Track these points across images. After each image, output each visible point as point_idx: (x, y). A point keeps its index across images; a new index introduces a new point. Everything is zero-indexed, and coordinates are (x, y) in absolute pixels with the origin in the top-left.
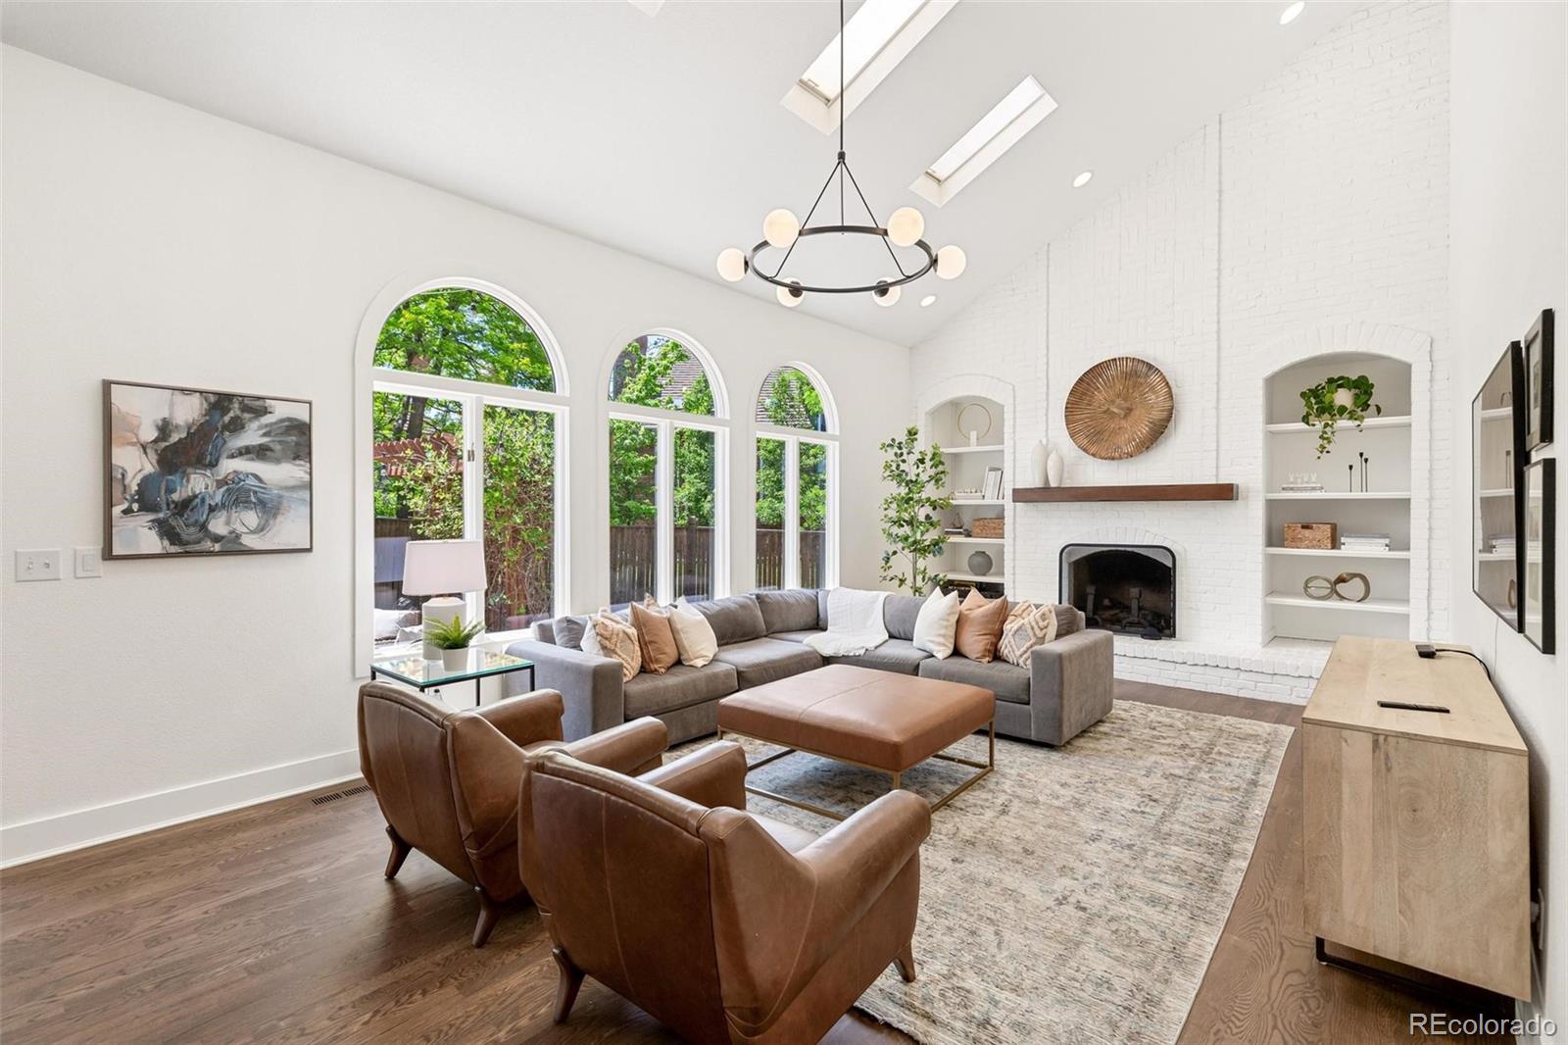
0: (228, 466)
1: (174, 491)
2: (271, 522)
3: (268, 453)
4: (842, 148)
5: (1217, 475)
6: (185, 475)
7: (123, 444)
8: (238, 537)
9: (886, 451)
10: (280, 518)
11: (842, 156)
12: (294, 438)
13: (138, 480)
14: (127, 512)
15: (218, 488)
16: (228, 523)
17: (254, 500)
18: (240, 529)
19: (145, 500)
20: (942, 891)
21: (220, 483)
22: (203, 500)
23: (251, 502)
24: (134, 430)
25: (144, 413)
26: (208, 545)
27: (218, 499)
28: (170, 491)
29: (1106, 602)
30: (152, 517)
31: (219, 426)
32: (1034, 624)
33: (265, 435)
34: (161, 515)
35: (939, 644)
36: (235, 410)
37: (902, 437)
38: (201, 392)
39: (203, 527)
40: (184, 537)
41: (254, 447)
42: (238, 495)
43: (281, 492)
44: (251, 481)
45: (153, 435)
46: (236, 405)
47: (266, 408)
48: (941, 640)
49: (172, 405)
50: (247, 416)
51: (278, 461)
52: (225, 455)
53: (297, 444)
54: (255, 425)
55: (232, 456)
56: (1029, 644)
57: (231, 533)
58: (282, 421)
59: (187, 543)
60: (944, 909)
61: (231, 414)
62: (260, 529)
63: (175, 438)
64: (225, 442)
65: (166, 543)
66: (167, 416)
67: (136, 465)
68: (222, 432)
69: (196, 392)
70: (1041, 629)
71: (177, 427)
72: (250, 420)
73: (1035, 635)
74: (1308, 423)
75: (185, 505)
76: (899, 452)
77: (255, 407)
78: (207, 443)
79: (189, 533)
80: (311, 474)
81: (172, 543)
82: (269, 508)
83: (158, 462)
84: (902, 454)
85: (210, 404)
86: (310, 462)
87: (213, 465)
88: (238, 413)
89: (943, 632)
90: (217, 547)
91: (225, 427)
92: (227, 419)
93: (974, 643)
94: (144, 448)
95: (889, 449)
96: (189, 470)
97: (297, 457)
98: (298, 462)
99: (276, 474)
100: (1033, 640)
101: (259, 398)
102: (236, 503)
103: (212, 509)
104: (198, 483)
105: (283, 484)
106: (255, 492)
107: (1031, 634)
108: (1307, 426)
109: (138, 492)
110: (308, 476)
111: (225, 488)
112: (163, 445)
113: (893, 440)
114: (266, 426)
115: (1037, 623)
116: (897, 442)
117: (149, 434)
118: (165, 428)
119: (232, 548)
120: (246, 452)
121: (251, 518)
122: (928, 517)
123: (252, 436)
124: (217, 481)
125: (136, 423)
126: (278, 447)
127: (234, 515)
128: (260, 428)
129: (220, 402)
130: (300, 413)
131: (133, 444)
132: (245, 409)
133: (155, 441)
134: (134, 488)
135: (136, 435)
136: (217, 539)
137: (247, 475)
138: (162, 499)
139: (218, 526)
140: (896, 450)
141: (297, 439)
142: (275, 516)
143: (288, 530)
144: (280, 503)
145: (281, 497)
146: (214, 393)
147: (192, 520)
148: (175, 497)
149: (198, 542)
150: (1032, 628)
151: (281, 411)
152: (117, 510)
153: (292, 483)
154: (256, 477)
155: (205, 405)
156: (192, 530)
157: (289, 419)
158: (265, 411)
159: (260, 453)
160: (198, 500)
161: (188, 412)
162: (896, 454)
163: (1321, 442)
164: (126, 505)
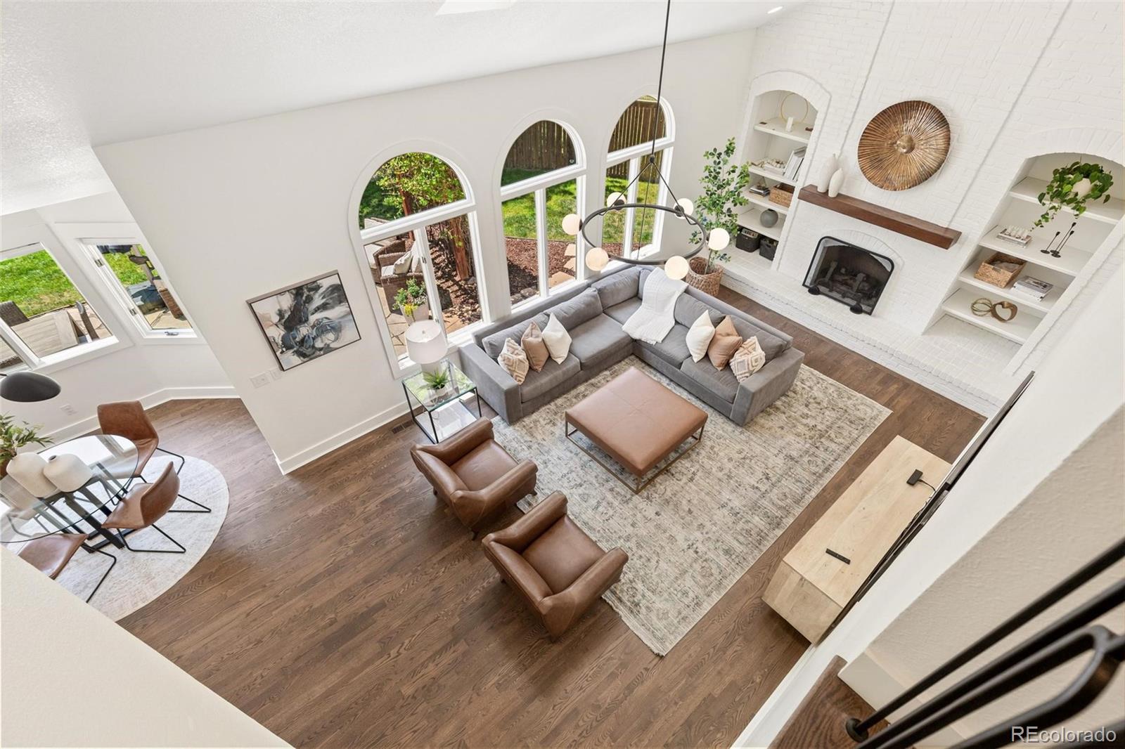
0: (313, 319)
1: (296, 337)
2: (340, 334)
3: (328, 306)
5: (951, 222)
6: (297, 329)
7: (268, 328)
8: (329, 345)
9: (708, 158)
10: (343, 331)
12: (336, 294)
13: (280, 339)
14: (282, 352)
15: (313, 329)
16: (322, 342)
17: (329, 328)
18: (328, 342)
19: (287, 346)
20: (645, 533)
21: (313, 327)
22: (309, 337)
23: (328, 330)
24: (269, 319)
25: (269, 310)
26: (318, 353)
27: (315, 334)
28: (294, 338)
29: (843, 271)
30: (292, 351)
31: (302, 302)
32: (750, 362)
33: (323, 298)
34: (295, 349)
35: (696, 353)
36: (306, 293)
37: (722, 149)
38: (288, 291)
39: (313, 347)
40: (308, 354)
41: (320, 306)
42: (321, 329)
43: (340, 320)
44: (325, 321)
45: (278, 318)
46: (305, 290)
47: (319, 286)
48: (698, 351)
49: (279, 303)
50: (312, 293)
51: (333, 307)
52: (309, 315)
53: (339, 296)
54: (317, 295)
55: (313, 314)
56: (744, 372)
57: (325, 345)
58: (328, 288)
59: (310, 355)
60: (642, 544)
61: (305, 295)
62: (337, 339)
63: (286, 316)
64: (307, 309)
65: (302, 358)
66: (279, 307)
67: (277, 333)
68: (305, 305)
69: (285, 292)
70: (753, 367)
71: (285, 311)
72: (314, 294)
73: (748, 368)
74: (1040, 201)
75: (303, 341)
76: (718, 161)
77: (313, 287)
78: (300, 312)
79: (309, 351)
80: (349, 307)
81: (304, 357)
82: (336, 329)
83: (285, 328)
84: (719, 163)
85: (294, 295)
86: (348, 302)
87: (307, 320)
88: (308, 293)
89: (700, 348)
90: (322, 352)
91: (305, 302)
92: (304, 298)
93: (717, 358)
94: (277, 325)
95: (710, 157)
96: (298, 327)
97: (341, 302)
98: (342, 304)
99: (334, 313)
100: (747, 370)
101: (314, 282)
102: (322, 332)
103: (314, 339)
104: (304, 330)
105: (340, 316)
106: (329, 325)
107: (747, 368)
108: (1039, 203)
109: (283, 344)
110: (348, 309)
111: (315, 329)
112: (284, 320)
113: (715, 150)
114: (322, 294)
115: (752, 363)
116: (717, 152)
117: (276, 319)
118: (281, 313)
119: (327, 349)
120: (318, 309)
121: (331, 336)
122: (729, 210)
123: (318, 301)
124: (311, 327)
125: (268, 315)
126: (331, 301)
127: (324, 337)
128: (320, 296)
129: (298, 291)
130: (334, 280)
131: (271, 325)
132: (310, 290)
133: (280, 320)
134: (281, 342)
135: (271, 321)
136: (320, 349)
137: (322, 319)
138: (293, 343)
139: (319, 344)
140: (715, 158)
141: (338, 294)
142: (340, 331)
143: (348, 334)
144: (341, 325)
145: (340, 322)
146: (294, 289)
147: (308, 346)
148: (297, 339)
149: (314, 353)
150: (748, 364)
151: (326, 284)
152: (278, 353)
153: (342, 314)
154: (326, 318)
155: (293, 296)
156: (310, 350)
157: (331, 286)
158: (319, 287)
159: (324, 307)
160: (307, 338)
161: (287, 302)
162: (715, 162)
163: (1041, 218)
164: (280, 350)
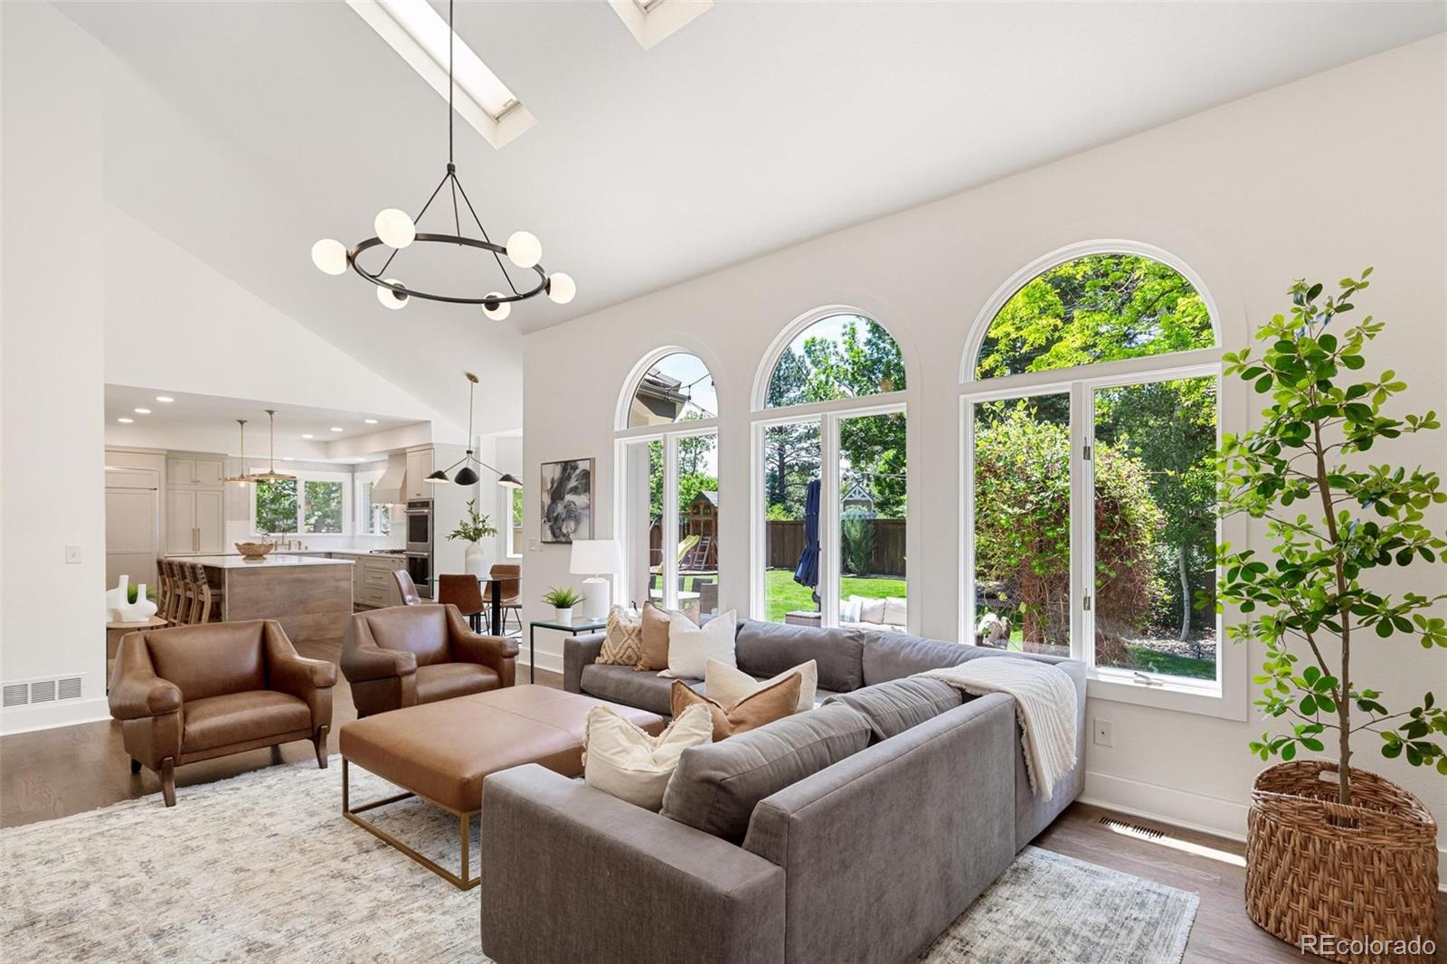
0: (567, 498)
1: (554, 512)
2: (578, 527)
3: (578, 490)
4: (451, 160)
6: (557, 504)
8: (569, 534)
10: (581, 525)
11: (451, 169)
12: (584, 481)
13: (547, 507)
14: (545, 522)
16: (566, 527)
17: (573, 515)
18: (570, 531)
19: (548, 517)
21: (565, 507)
24: (546, 484)
26: (562, 538)
27: (564, 515)
30: (549, 524)
31: (565, 478)
33: (576, 480)
34: (551, 524)
36: (569, 470)
38: (561, 463)
39: (561, 529)
40: (556, 534)
41: (574, 487)
42: (569, 513)
44: (573, 506)
45: (550, 485)
46: (569, 467)
47: (577, 466)
49: (554, 471)
50: (572, 471)
51: (580, 493)
52: (566, 493)
55: (568, 493)
58: (581, 472)
61: (568, 472)
62: (575, 531)
63: (555, 486)
64: (566, 487)
65: (552, 536)
66: (553, 476)
67: (546, 500)
68: (565, 481)
72: (573, 473)
75: (556, 518)
77: (574, 466)
78: (562, 487)
82: (577, 519)
83: (551, 498)
85: (563, 467)
87: (563, 499)
91: (567, 479)
92: (567, 474)
96: (558, 502)
97: (585, 491)
98: (585, 494)
99: (580, 501)
101: (576, 462)
102: (569, 517)
103: (563, 520)
104: (560, 507)
105: (582, 507)
106: (573, 512)
109: (547, 513)
110: (588, 502)
111: (566, 510)
112: (552, 490)
114: (577, 475)
118: (552, 482)
119: (568, 538)
120: (571, 490)
121: (573, 525)
123: (573, 481)
125: (546, 480)
126: (580, 487)
127: (568, 523)
128: (575, 477)
129: (565, 466)
130: (586, 465)
131: (546, 491)
132: (571, 468)
133: (550, 489)
134: (546, 511)
135: (547, 487)
136: (564, 535)
137: (571, 502)
138: (551, 516)
139: (564, 529)
142: (579, 523)
143: (582, 532)
144: (581, 517)
145: (580, 513)
146: (564, 462)
147: (558, 526)
148: (554, 514)
149: (559, 537)
151: (581, 466)
152: (543, 521)
153: (584, 505)
154: (574, 503)
155: (561, 469)
156: (558, 531)
157: (583, 470)
159: (575, 490)
160: (559, 516)
161: (558, 473)
164: (544, 519)
